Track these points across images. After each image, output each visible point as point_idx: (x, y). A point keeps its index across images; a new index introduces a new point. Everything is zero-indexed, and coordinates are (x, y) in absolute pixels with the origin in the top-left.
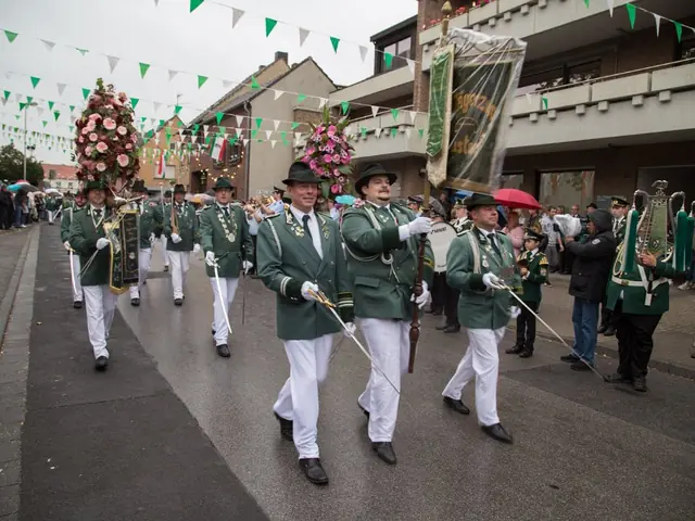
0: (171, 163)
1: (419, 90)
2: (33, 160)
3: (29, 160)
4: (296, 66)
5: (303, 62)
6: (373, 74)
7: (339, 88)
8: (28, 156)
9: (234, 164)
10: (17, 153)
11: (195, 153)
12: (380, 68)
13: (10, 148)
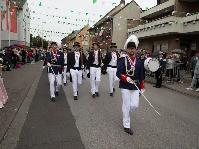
0: (86, 40)
1: (176, 8)
2: (45, 40)
3: (44, 40)
4: (128, 4)
5: (131, 2)
6: (156, 5)
7: (144, 11)
8: (44, 39)
9: (107, 40)
10: (41, 38)
11: (94, 36)
12: (159, 2)
13: (39, 36)
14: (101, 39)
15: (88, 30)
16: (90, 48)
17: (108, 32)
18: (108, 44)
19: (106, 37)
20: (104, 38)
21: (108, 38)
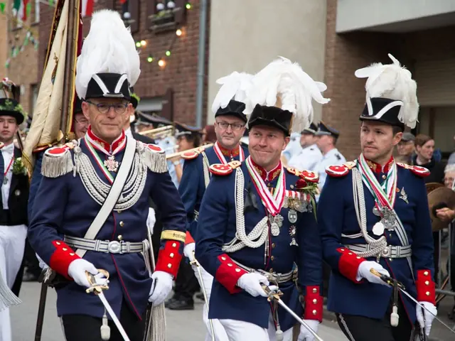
18: (178, 68)
19: (160, 6)
20: (143, 14)
21: (178, 19)
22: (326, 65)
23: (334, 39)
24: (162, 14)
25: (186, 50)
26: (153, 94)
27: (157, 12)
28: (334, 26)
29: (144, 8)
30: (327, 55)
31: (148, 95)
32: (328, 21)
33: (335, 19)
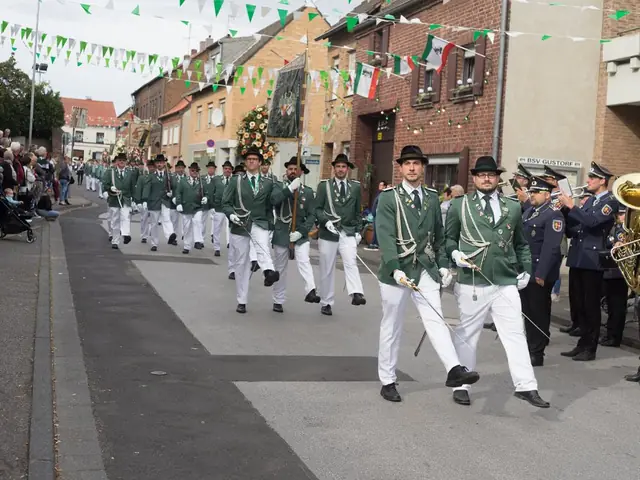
2: (46, 90)
3: (38, 90)
8: (37, 83)
9: (464, 98)
10: (20, 75)
13: (10, 64)
14: (418, 95)
15: (324, 37)
16: (330, 146)
17: (470, 53)
18: (474, 130)
19: (460, 82)
20: (444, 88)
21: (476, 92)
22: (597, 131)
23: (604, 110)
24: (462, 87)
25: (482, 116)
26: (451, 151)
27: (456, 86)
28: (605, 100)
29: (445, 82)
30: (597, 124)
31: (446, 152)
32: (599, 96)
33: (605, 95)
